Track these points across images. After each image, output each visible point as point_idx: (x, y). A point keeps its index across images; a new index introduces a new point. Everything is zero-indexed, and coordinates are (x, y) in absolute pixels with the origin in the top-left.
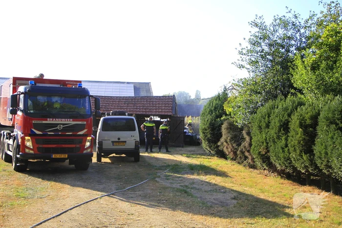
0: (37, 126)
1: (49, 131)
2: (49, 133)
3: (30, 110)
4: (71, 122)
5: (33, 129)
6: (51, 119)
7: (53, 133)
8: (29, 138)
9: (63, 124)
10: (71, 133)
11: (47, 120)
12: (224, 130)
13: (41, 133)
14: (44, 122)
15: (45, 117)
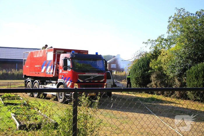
0: (81, 77)
1: (87, 80)
2: (86, 81)
3: (76, 68)
4: (97, 75)
5: (78, 79)
6: (87, 73)
7: (88, 81)
8: (77, 84)
9: (93, 76)
10: (97, 81)
11: (85, 74)
12: (153, 77)
13: (82, 81)
14: (84, 75)
15: (84, 72)
